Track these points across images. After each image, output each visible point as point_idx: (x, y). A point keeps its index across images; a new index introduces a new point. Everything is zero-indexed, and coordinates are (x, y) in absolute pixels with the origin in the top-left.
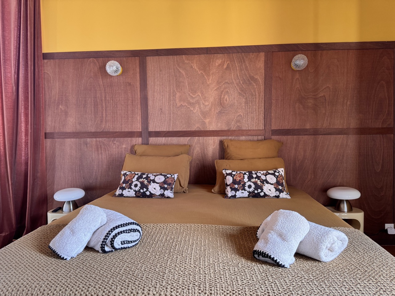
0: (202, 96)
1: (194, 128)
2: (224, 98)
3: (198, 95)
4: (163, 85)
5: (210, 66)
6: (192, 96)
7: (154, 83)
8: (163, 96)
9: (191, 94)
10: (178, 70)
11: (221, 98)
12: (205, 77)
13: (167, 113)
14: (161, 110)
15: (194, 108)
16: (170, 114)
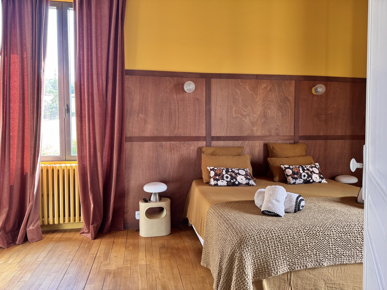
0: (251, 110)
1: (245, 134)
2: (267, 112)
3: (249, 109)
4: (223, 100)
5: (258, 89)
6: (245, 109)
7: (216, 99)
8: (223, 109)
9: (244, 109)
10: (235, 89)
11: (265, 112)
12: (254, 96)
13: (225, 122)
14: (221, 120)
15: (246, 119)
16: (228, 123)
